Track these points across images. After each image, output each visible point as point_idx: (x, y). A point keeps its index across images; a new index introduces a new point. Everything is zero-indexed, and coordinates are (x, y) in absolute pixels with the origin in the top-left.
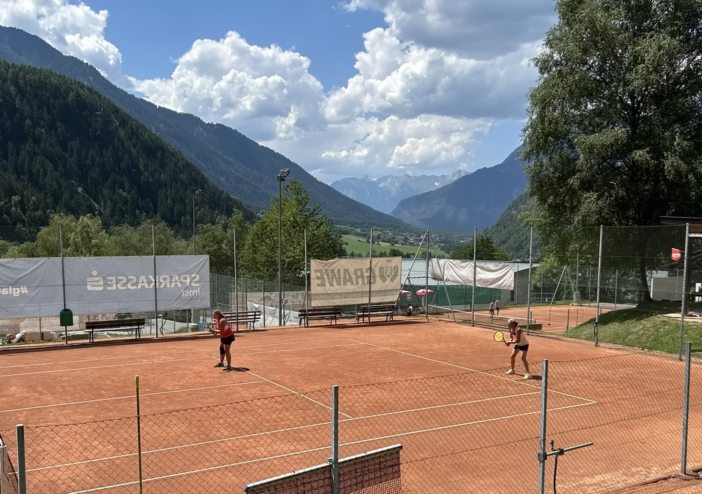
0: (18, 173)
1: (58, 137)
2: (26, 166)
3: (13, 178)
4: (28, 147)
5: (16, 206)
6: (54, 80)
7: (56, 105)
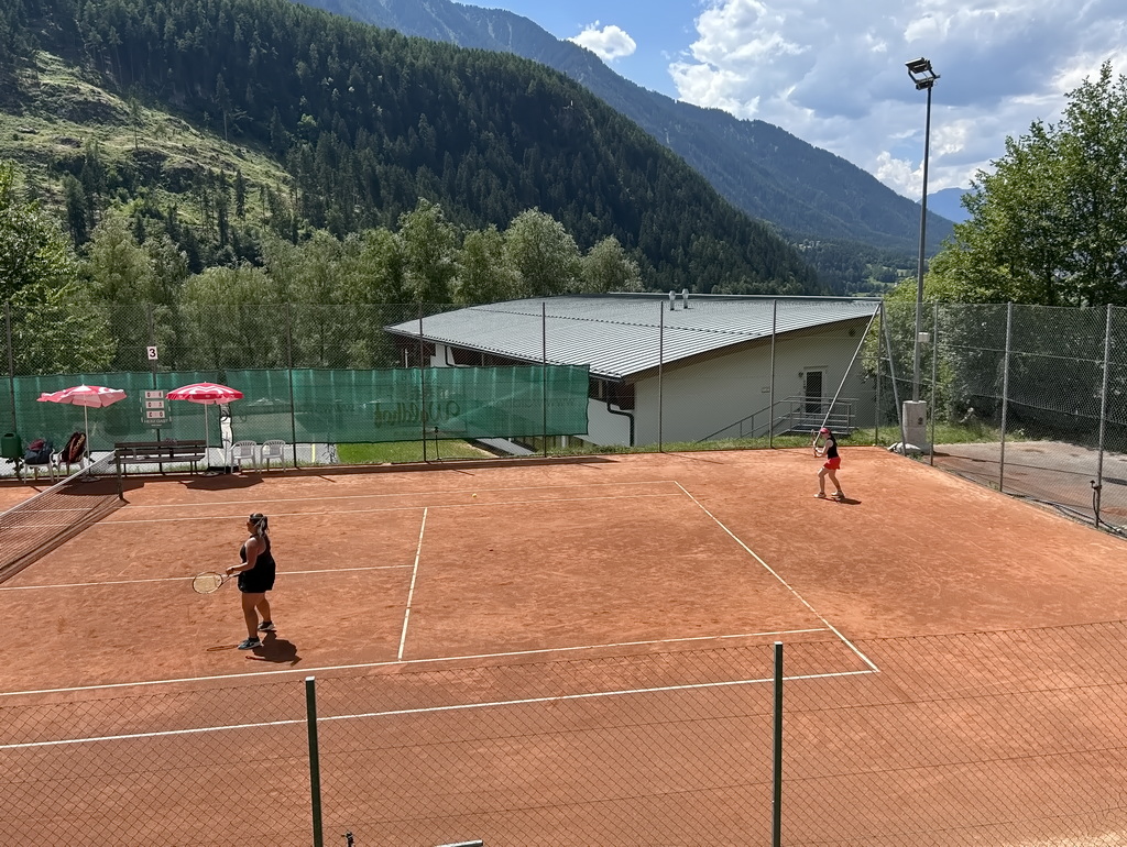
7: (512, 99)
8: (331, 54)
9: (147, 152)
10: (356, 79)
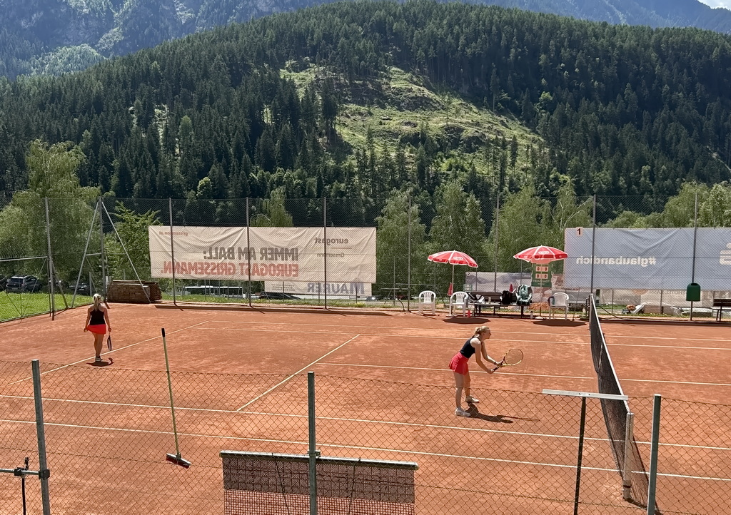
0: (651, 142)
1: (696, 100)
2: (659, 134)
3: (645, 147)
4: (663, 114)
5: (645, 176)
6: (698, 38)
7: (698, 64)
8: (563, 46)
9: (453, 127)
10: (580, 63)
